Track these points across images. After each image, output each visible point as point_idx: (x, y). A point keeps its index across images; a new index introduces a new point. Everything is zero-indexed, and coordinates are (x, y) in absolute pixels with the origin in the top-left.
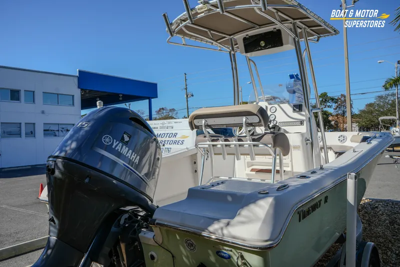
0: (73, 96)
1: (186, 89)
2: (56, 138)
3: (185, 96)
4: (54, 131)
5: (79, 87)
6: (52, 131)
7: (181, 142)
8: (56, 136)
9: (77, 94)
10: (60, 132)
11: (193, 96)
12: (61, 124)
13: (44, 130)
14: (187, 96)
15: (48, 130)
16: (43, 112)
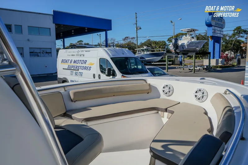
0: (50, 29)
1: (136, 24)
2: (38, 57)
3: (136, 29)
4: (37, 53)
5: (54, 23)
6: (35, 53)
7: (88, 68)
8: (38, 56)
9: (53, 27)
10: (41, 53)
11: (141, 29)
12: (41, 48)
13: (30, 52)
14: (137, 29)
15: (32, 52)
16: (28, 40)
